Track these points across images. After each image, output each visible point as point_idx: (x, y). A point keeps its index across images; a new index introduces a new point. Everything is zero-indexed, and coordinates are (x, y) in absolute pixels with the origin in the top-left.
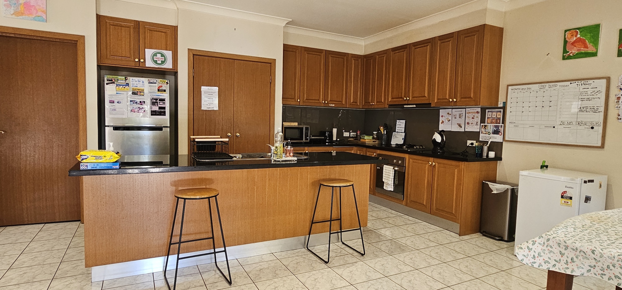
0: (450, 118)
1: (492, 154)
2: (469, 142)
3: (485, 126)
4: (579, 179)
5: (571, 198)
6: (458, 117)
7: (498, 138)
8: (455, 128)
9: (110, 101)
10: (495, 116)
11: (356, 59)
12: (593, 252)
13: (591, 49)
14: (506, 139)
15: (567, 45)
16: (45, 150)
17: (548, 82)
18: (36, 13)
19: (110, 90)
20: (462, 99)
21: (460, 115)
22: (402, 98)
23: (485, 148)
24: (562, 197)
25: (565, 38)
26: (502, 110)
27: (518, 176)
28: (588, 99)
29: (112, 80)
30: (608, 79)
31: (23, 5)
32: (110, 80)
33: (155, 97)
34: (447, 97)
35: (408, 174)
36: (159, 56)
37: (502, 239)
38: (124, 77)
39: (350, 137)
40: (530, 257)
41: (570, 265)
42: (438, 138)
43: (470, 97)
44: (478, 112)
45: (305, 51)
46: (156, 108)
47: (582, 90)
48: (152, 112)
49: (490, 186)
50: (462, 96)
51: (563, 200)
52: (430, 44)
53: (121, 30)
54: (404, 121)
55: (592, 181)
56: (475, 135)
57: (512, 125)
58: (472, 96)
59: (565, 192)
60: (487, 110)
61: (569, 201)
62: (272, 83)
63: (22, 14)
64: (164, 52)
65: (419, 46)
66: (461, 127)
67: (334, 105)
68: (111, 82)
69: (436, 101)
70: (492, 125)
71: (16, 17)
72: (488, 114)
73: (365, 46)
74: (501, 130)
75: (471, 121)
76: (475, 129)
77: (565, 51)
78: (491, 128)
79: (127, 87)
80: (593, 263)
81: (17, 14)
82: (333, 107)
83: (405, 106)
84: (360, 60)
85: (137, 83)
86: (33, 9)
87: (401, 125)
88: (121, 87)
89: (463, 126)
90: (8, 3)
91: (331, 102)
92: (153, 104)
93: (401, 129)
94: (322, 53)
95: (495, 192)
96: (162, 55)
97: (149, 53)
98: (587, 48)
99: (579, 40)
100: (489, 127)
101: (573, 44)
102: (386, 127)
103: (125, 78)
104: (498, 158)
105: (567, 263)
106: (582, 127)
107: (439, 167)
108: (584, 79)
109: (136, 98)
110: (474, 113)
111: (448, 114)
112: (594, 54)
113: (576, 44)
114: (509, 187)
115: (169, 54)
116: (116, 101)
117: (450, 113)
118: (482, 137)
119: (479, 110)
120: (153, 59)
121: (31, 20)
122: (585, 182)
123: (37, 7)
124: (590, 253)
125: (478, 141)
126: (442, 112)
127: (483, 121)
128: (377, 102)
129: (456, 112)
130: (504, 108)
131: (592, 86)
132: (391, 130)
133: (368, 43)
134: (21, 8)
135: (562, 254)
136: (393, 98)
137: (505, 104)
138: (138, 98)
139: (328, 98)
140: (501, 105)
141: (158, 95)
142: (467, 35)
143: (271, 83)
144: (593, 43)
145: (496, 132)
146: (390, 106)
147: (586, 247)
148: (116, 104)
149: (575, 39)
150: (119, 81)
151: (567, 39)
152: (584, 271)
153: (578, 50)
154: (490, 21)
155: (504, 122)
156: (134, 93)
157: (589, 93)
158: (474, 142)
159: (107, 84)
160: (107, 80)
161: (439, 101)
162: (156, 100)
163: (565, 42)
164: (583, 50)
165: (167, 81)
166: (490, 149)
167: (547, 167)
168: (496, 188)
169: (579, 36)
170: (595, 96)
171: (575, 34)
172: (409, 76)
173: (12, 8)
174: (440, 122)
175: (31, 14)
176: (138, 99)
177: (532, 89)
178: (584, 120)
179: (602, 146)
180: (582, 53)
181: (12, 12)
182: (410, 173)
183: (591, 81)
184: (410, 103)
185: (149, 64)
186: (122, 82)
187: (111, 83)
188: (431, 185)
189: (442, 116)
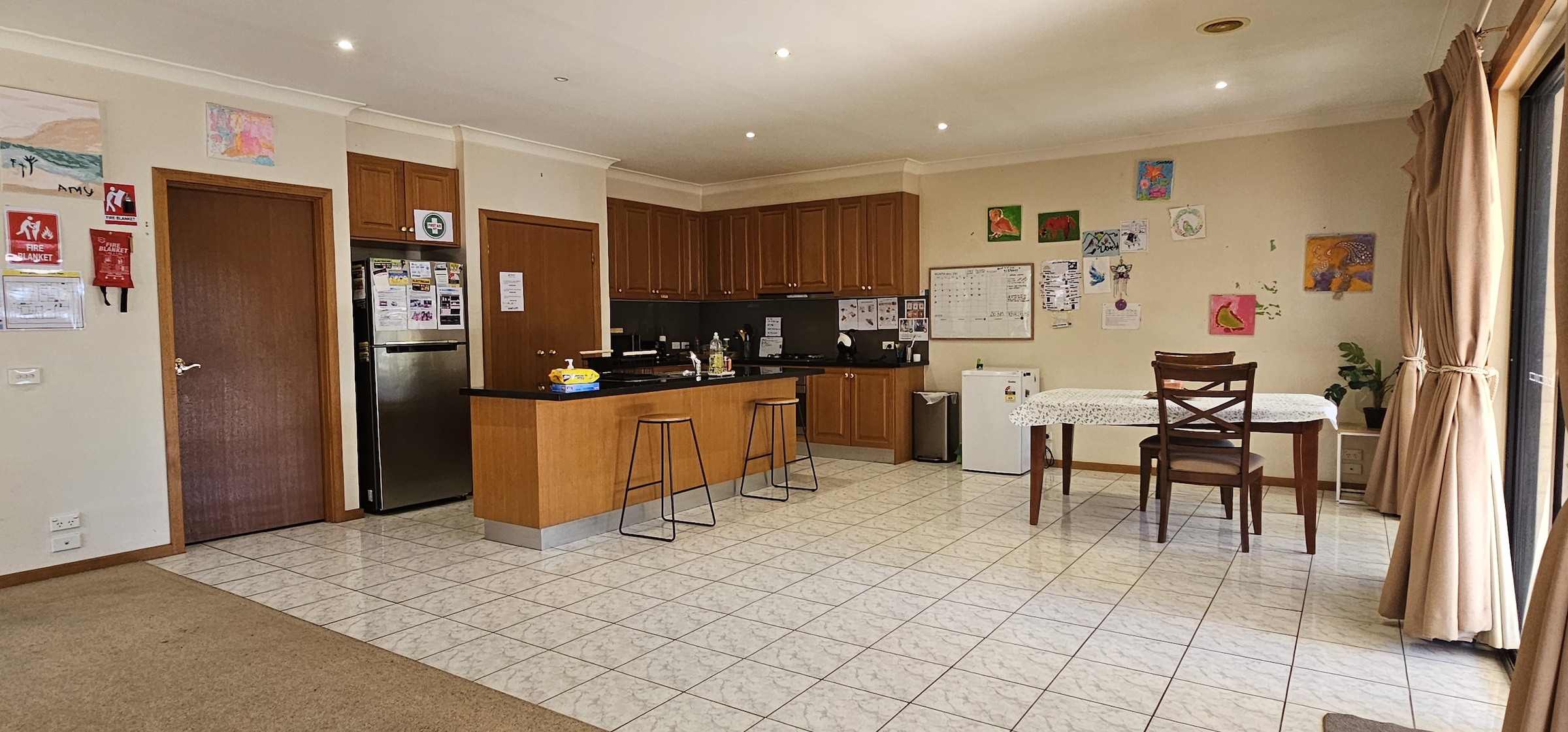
0: (855, 312)
1: (917, 358)
2: (885, 344)
3: (905, 321)
4: (1020, 372)
5: (1014, 393)
6: (866, 310)
7: (922, 336)
8: (863, 327)
9: (381, 302)
10: (917, 308)
11: (692, 218)
12: (1059, 405)
13: (1015, 233)
14: (933, 337)
15: (992, 224)
16: (264, 394)
17: (975, 267)
18: (260, 152)
19: (380, 282)
20: (879, 287)
21: (869, 307)
22: (783, 284)
23: (909, 350)
24: (1006, 393)
25: (989, 217)
26: (925, 300)
27: (960, 376)
28: (1016, 287)
29: (381, 267)
30: (1033, 265)
31: (239, 136)
32: (379, 267)
33: (446, 293)
34: (857, 284)
35: (811, 396)
36: (434, 220)
37: (941, 461)
38: (400, 261)
39: (681, 350)
40: (1020, 420)
41: (1046, 419)
42: (847, 341)
43: (890, 284)
44: (894, 303)
45: (625, 206)
46: (447, 312)
47: (1009, 277)
48: (442, 318)
49: (924, 396)
50: (879, 283)
51: (1008, 396)
52: (825, 208)
53: (379, 176)
54: (779, 319)
55: (1029, 374)
56: (893, 334)
57: (937, 318)
58: (892, 282)
59: (1009, 387)
60: (906, 301)
61: (1013, 396)
62: (595, 263)
63: (238, 152)
64: (442, 214)
65: (807, 209)
66: (872, 324)
67: (667, 297)
68: (381, 269)
69: (840, 289)
70: (913, 319)
71: (230, 158)
72: (908, 306)
73: (703, 197)
74: (926, 325)
75: (886, 315)
76: (892, 325)
77: (990, 232)
78: (912, 323)
79: (405, 278)
80: (1059, 412)
81: (231, 152)
82: (666, 299)
83: (789, 297)
84: (698, 220)
85: (420, 269)
86: (254, 144)
87: (773, 325)
88: (396, 277)
89: (875, 324)
90: (217, 133)
91: (664, 292)
92: (444, 304)
93: (776, 331)
94: (647, 209)
95: (930, 403)
96: (440, 220)
97: (420, 215)
98: (1011, 230)
99: (1002, 221)
100: (910, 322)
101: (998, 224)
102: (748, 330)
103: (402, 262)
104: (925, 361)
105: (1044, 418)
106: (1013, 318)
107: (859, 380)
108: (1009, 265)
109: (419, 295)
110: (889, 304)
111: (852, 306)
112: (1018, 238)
113: (1000, 225)
114: (945, 394)
115: (447, 217)
116: (389, 302)
117: (855, 305)
118: (902, 336)
119: (895, 300)
120: (426, 227)
121: (253, 162)
122: (1025, 375)
123: (261, 141)
124: (1057, 406)
125: (897, 341)
126: (842, 304)
127: (901, 314)
128: (736, 290)
129: (864, 303)
130: (927, 296)
131: (1019, 272)
132: (757, 332)
133: (710, 192)
134: (238, 142)
135: (1040, 412)
136: (765, 284)
137: (928, 292)
138: (421, 296)
139: (658, 285)
140: (922, 294)
141: (450, 290)
142: (879, 203)
143: (593, 263)
144: (1017, 226)
145: (920, 328)
146: (761, 296)
147: (1055, 404)
148: (390, 307)
149: (999, 219)
150: (393, 268)
151: (991, 219)
152: (1055, 420)
153: (1003, 232)
154: (908, 188)
155: (928, 315)
156: (416, 288)
157: (1016, 280)
158: (892, 343)
159: (375, 273)
160: (375, 267)
161: (845, 289)
162: (448, 298)
163: (990, 222)
164: (1008, 232)
165: (460, 265)
166: (914, 352)
167: (982, 365)
168: (931, 397)
169: (1002, 216)
170: (1021, 284)
171: (998, 213)
172: (794, 252)
173: (224, 142)
174: (840, 318)
175: (251, 152)
176: (423, 297)
177: (959, 274)
178: (1014, 310)
179: (1032, 338)
180: (1006, 236)
181: (223, 150)
182: (814, 392)
183: (1017, 268)
184: (797, 292)
185: (421, 235)
186: (397, 269)
187: (381, 271)
188: (848, 405)
189: (843, 310)
